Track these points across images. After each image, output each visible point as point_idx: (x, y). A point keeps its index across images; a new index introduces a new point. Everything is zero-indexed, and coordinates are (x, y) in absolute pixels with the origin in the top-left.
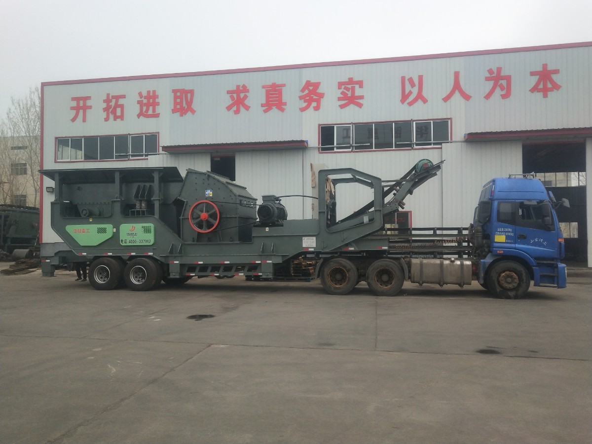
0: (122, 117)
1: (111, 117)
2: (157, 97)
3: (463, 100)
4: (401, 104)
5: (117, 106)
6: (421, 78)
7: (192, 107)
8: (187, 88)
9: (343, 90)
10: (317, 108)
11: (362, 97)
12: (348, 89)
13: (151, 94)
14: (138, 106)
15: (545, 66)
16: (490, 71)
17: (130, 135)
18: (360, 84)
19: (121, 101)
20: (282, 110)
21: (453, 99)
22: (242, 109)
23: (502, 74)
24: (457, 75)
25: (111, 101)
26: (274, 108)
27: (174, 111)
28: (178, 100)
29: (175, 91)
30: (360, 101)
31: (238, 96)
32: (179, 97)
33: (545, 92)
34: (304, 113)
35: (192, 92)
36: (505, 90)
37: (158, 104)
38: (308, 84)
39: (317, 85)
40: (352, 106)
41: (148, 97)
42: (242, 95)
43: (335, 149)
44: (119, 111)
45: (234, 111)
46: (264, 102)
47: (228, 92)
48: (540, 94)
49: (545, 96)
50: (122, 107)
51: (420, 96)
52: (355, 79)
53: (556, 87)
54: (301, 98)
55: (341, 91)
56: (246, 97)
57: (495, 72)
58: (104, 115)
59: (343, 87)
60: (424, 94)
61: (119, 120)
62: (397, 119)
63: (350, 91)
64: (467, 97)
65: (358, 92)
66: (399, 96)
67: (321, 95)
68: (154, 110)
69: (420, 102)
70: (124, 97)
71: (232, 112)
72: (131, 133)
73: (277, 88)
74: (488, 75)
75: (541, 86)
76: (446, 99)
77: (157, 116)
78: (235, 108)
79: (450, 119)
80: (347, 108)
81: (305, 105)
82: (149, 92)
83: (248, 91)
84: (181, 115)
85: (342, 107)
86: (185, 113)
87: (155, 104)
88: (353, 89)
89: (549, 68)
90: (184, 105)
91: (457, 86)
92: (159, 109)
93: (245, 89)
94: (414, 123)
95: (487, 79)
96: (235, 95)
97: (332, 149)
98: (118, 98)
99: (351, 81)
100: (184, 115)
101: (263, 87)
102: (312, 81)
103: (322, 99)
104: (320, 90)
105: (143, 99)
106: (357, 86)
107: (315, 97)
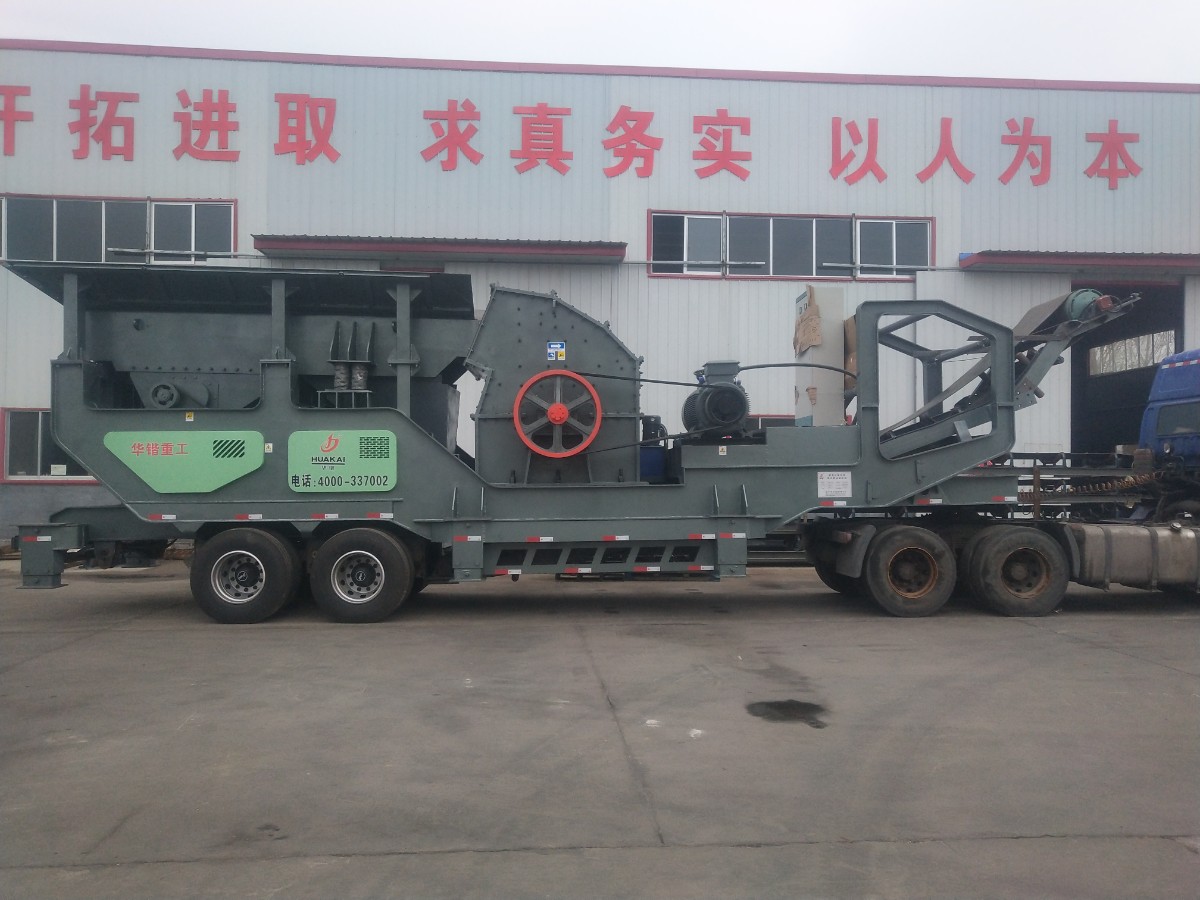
0: (127, 152)
1: (95, 148)
2: (233, 108)
3: (958, 181)
4: (831, 178)
5: (111, 120)
6: (873, 125)
7: (330, 142)
8: (316, 94)
9: (703, 135)
10: (645, 172)
11: (746, 156)
12: (715, 135)
13: (215, 99)
14: (177, 127)
15: (1113, 124)
16: (1012, 124)
17: (152, 200)
18: (745, 125)
19: (124, 110)
20: (562, 170)
21: (937, 175)
22: (462, 159)
23: (1035, 132)
24: (946, 125)
25: (94, 106)
26: (543, 162)
27: (281, 148)
28: (293, 123)
29: (283, 99)
30: (743, 165)
31: (453, 127)
32: (293, 115)
33: (1113, 177)
34: (615, 180)
35: (330, 105)
36: (1040, 167)
37: (235, 126)
38: (625, 114)
39: (645, 119)
40: (724, 174)
41: (206, 106)
42: (463, 126)
43: (685, 269)
44: (117, 137)
45: (442, 162)
46: (518, 146)
47: (428, 115)
48: (1104, 182)
49: (1113, 186)
50: (128, 125)
51: (871, 166)
52: (733, 114)
53: (1133, 169)
54: (607, 145)
55: (699, 137)
56: (472, 131)
57: (1021, 128)
58: (74, 141)
59: (705, 128)
60: (881, 159)
61: (118, 159)
62: (822, 212)
63: (721, 138)
64: (966, 176)
65: (739, 143)
66: (827, 162)
67: (656, 144)
68: (223, 142)
69: (870, 176)
70: (132, 98)
71: (435, 163)
72: (152, 197)
73: (549, 117)
74: (1007, 132)
75: (1105, 166)
76: (925, 176)
77: (233, 157)
78: (444, 156)
79: (932, 219)
80: (714, 178)
81: (616, 162)
82: (208, 94)
83: (477, 116)
84: (300, 162)
85: (703, 173)
86: (312, 157)
87: (226, 127)
88: (727, 136)
89: (1121, 130)
90: (309, 135)
91: (946, 151)
92: (235, 141)
93: (470, 112)
94: (858, 222)
95: (1006, 140)
96: (444, 125)
97: (679, 269)
98: (114, 99)
99: (722, 117)
100: (307, 162)
101: (517, 111)
102: (635, 109)
103: (655, 151)
104: (652, 131)
105: (190, 109)
106: (736, 131)
107: (640, 146)
